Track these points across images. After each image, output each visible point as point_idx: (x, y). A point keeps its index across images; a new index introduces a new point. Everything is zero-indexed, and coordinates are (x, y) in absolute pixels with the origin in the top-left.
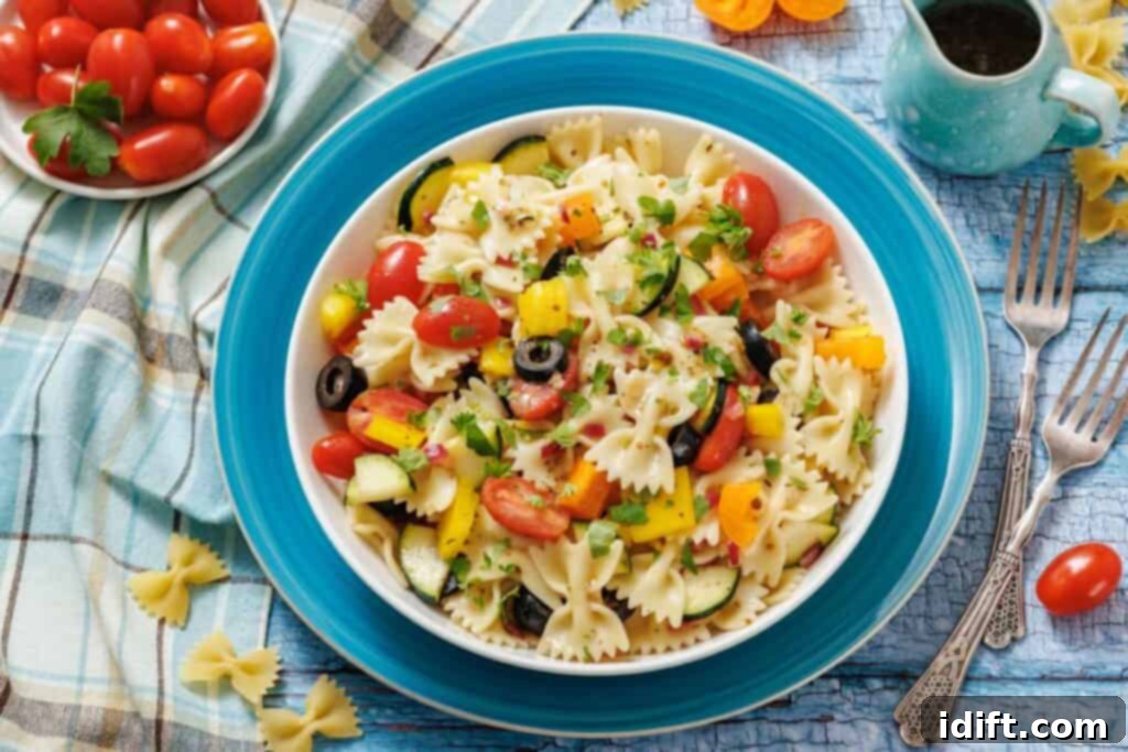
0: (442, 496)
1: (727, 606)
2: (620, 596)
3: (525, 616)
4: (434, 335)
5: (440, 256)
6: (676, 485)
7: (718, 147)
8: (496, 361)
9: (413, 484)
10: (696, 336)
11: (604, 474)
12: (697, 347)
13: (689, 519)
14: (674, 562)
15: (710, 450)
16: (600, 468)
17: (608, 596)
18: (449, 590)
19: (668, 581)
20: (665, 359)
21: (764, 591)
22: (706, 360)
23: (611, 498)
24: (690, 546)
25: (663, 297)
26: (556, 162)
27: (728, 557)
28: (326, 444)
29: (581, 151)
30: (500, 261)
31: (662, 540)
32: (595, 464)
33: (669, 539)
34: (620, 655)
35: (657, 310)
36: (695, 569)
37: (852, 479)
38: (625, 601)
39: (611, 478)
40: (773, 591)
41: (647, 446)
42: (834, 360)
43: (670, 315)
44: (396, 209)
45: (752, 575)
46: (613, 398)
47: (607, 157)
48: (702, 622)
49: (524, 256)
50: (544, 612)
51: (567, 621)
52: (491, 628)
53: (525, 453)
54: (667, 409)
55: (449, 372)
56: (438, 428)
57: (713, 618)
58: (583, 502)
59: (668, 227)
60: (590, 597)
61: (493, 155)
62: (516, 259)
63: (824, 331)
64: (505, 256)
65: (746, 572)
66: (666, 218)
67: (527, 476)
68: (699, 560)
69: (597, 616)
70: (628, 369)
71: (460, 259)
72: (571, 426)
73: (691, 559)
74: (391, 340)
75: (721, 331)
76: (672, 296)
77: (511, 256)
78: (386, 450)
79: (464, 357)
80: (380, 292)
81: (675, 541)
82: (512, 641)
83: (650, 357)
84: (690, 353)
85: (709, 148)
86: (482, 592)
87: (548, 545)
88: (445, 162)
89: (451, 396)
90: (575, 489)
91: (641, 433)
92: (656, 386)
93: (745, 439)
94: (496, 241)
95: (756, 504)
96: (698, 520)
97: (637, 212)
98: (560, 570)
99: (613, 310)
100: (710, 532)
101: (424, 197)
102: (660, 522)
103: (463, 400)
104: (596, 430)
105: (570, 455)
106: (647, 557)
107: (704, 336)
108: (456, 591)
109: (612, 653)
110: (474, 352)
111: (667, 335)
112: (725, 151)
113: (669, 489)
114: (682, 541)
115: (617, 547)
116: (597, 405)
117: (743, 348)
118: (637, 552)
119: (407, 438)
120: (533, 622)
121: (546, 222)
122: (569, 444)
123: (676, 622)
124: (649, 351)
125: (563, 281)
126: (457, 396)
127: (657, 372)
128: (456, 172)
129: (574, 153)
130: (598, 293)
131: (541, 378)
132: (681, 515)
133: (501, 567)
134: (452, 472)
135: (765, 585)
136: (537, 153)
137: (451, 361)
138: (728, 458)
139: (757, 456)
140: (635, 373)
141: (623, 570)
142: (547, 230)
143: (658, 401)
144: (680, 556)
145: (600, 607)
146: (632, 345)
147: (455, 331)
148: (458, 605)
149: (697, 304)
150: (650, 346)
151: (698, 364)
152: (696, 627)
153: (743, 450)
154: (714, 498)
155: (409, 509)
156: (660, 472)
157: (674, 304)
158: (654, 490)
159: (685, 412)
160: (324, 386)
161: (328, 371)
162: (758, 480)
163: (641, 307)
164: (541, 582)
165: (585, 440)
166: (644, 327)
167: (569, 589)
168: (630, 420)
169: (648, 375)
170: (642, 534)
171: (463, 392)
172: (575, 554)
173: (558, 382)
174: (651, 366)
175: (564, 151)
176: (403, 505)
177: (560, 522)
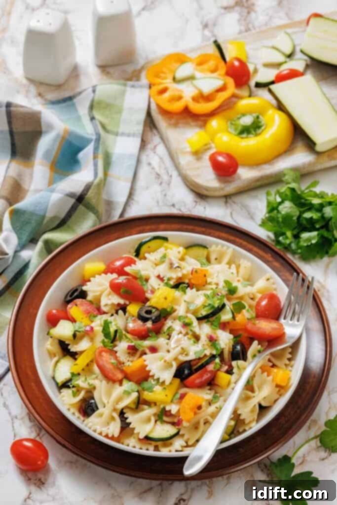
0: (83, 345)
1: (166, 441)
2: (126, 416)
3: (88, 408)
4: (115, 288)
5: (141, 267)
6: (171, 383)
7: (271, 281)
8: (133, 309)
9: (74, 336)
10: (214, 336)
11: (146, 366)
12: (212, 340)
13: (169, 398)
14: (155, 415)
15: (195, 378)
16: (146, 363)
17: (122, 414)
18: (65, 385)
19: (148, 420)
20: (197, 338)
21: (184, 444)
22: (212, 345)
23: (142, 377)
24: (164, 409)
25: (211, 316)
26: (208, 259)
27: (176, 424)
28: (54, 311)
29: (218, 260)
30: (159, 277)
31: (155, 404)
32: (145, 361)
33: (158, 404)
34: (112, 438)
35: (206, 320)
36: (163, 422)
37: (247, 422)
38: (126, 418)
39: (148, 369)
40: (187, 446)
41: (168, 363)
42: (265, 374)
43: (209, 323)
44: (136, 246)
45: (183, 436)
46: (167, 341)
47: (228, 266)
48: (154, 443)
49: (169, 279)
50: (95, 409)
51: (101, 415)
52: (73, 405)
53: (122, 346)
54: (184, 351)
55: (113, 305)
56: (97, 324)
57: (159, 443)
58: (134, 373)
59: (231, 296)
60: (115, 410)
61: (187, 246)
62: (165, 279)
63: (271, 364)
64: (162, 276)
65: (181, 433)
66: (232, 291)
67: (118, 354)
68: (165, 419)
69: (113, 418)
70: (180, 333)
71: (146, 270)
72: (147, 343)
73: (163, 415)
74: (100, 285)
75: (225, 339)
76: (214, 318)
77: (164, 277)
78: (73, 320)
79: (122, 302)
80: (109, 270)
81: (160, 406)
82: (77, 414)
83: (190, 333)
84: (207, 340)
85: (268, 279)
86: (78, 390)
87: (111, 383)
88: (165, 239)
89: (110, 314)
90: (132, 364)
91: (169, 357)
92: (186, 342)
93: (211, 383)
94: (162, 269)
95: (199, 408)
96: (172, 401)
97: (222, 284)
98: (109, 394)
99: (188, 311)
100: (174, 408)
101: (149, 247)
102: (157, 393)
103: (113, 318)
104: (154, 350)
105: (138, 354)
106: (146, 407)
107: (217, 337)
108: (68, 387)
109: (110, 435)
110: (127, 302)
111: (205, 330)
112: (274, 284)
113: (167, 383)
114: (162, 406)
115: (135, 395)
116: (161, 341)
117: (231, 350)
118: (140, 403)
119: (82, 319)
120: (89, 411)
121: (185, 272)
122: (141, 349)
123: (142, 436)
124: (191, 330)
125: (177, 293)
126: (112, 315)
127: (189, 339)
128: (166, 244)
129: (216, 259)
130: (185, 301)
131: (144, 320)
132: (166, 395)
133: (89, 384)
134: (92, 339)
135: (187, 442)
136: (202, 252)
137: (117, 300)
138: (200, 386)
139: (212, 393)
140: (180, 336)
141: (133, 406)
142: (184, 275)
143: (182, 349)
144: (159, 413)
145: (116, 415)
146: (186, 325)
147: (122, 290)
148: (66, 392)
149: (224, 326)
151: (207, 345)
152: (150, 444)
153: (208, 387)
154: (182, 396)
155: (69, 347)
156: (167, 376)
157: (214, 321)
158: (161, 381)
159: (191, 356)
160: (70, 294)
161: (75, 289)
162: (207, 400)
163: (200, 316)
164: (100, 396)
165: (147, 351)
166: (195, 323)
167: (108, 402)
168: (168, 351)
169: (186, 338)
170: (147, 395)
171: (115, 315)
172: (118, 390)
173: (149, 324)
174: (189, 336)
175: (213, 257)
176: (68, 345)
177: (120, 376)
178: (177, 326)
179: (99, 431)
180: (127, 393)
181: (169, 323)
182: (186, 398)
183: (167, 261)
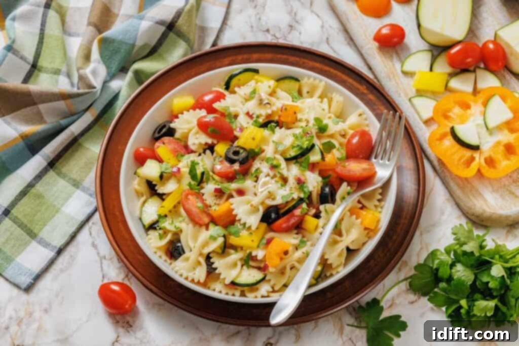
0: (170, 187)
1: (253, 286)
2: (212, 260)
3: (174, 251)
4: (203, 126)
5: (230, 103)
6: (257, 228)
7: (364, 116)
8: (221, 149)
9: (161, 177)
10: (303, 178)
11: (232, 210)
12: (300, 182)
13: (255, 244)
14: (241, 259)
15: (282, 223)
16: (232, 207)
17: (208, 258)
18: (152, 227)
19: (235, 265)
20: (285, 180)
21: (271, 290)
22: (299, 188)
23: (229, 221)
24: (250, 254)
25: (300, 157)
26: (300, 93)
27: (263, 269)
28: (142, 150)
29: (310, 94)
30: (248, 114)
31: (242, 248)
32: (232, 204)
33: (244, 249)
34: (199, 283)
35: (294, 161)
36: (249, 267)
37: (334, 266)
38: (213, 263)
39: (234, 213)
40: (274, 291)
41: (255, 207)
42: (354, 217)
43: (298, 165)
44: (226, 79)
45: (269, 281)
46: (255, 184)
47: (320, 100)
48: (240, 288)
49: (258, 117)
50: (182, 253)
51: (187, 259)
52: (159, 248)
53: (209, 188)
54: (271, 196)
55: (200, 144)
56: (184, 164)
57: (245, 288)
58: (220, 216)
59: (321, 134)
60: (201, 254)
61: (278, 78)
62: (255, 116)
63: (360, 206)
64: (251, 113)
65: (267, 278)
66: (322, 130)
67: (204, 197)
68: (252, 263)
69: (199, 263)
70: (268, 175)
71: (234, 106)
72: (234, 186)
73: (249, 260)
74: (189, 122)
75: (314, 182)
76: (303, 159)
77: (253, 114)
78: (160, 161)
79: (210, 141)
80: (198, 105)
81: (246, 251)
82: (164, 257)
83: (278, 175)
84: (296, 183)
85: (360, 115)
86: (166, 232)
87: (197, 227)
88: (256, 71)
89: (197, 154)
90: (219, 208)
91: (256, 201)
92: (273, 186)
93: (299, 227)
94: (251, 106)
95: (286, 253)
96: (258, 247)
97: (312, 122)
98: (195, 238)
99: (276, 152)
100: (260, 254)
101: (239, 80)
102: (244, 239)
103: (200, 157)
104: (241, 192)
105: (225, 197)
106: (232, 251)
107: (306, 179)
108: (155, 229)
109: (196, 281)
110: (215, 142)
111: (294, 171)
112: (366, 119)
113: (254, 228)
114: (248, 251)
115: (221, 240)
116: (248, 183)
117: (320, 192)
118: (226, 248)
119: (169, 159)
120: (176, 254)
121: (274, 108)
122: (228, 192)
123: (228, 281)
124: (279, 173)
125: (266, 132)
126: (200, 155)
127: (277, 182)
128: (257, 77)
129: (308, 92)
130: (273, 142)
131: (232, 162)
132: (253, 241)
133: (175, 227)
134: (179, 181)
135: (273, 287)
136: (294, 85)
137: (204, 139)
138: (287, 230)
139: (300, 237)
140: (268, 179)
141: (220, 251)
142: (273, 112)
143: (269, 192)
144: (245, 258)
145: (202, 260)
146: (274, 167)
147: (209, 130)
148: (154, 234)
149: (313, 167)
150: (281, 171)
151: (295, 188)
152: (236, 289)
153: (295, 231)
154: (269, 242)
155: (156, 188)
156: (254, 220)
157: (302, 162)
158: (247, 226)
159: (278, 201)
160: (158, 130)
161: (162, 125)
162: (293, 245)
163: (288, 156)
164: (187, 240)
165: (234, 194)
166: (283, 164)
167: (194, 247)
168: (255, 194)
169: (273, 181)
170: (233, 240)
171: (203, 155)
172: (204, 235)
173: (236, 166)
174: (277, 179)
175: (305, 90)
176: (155, 185)
177: (206, 220)
178: (265, 168)
179: (185, 275)
180: (213, 238)
181: (257, 164)
182: (273, 244)
183: (257, 96)
